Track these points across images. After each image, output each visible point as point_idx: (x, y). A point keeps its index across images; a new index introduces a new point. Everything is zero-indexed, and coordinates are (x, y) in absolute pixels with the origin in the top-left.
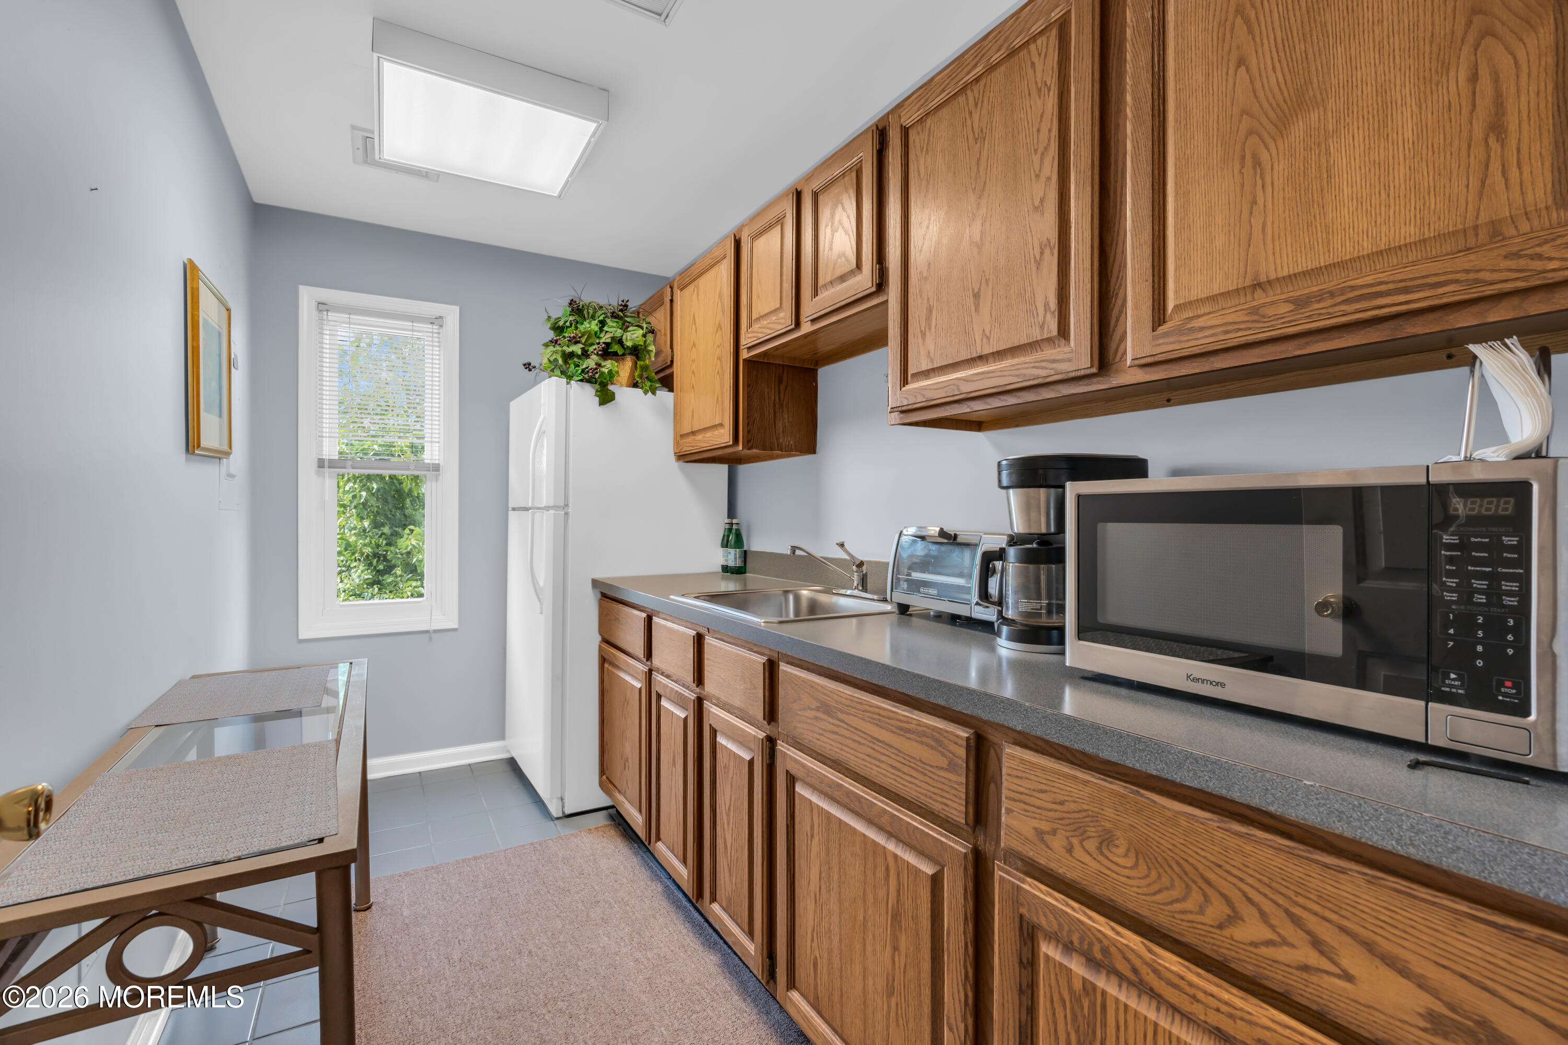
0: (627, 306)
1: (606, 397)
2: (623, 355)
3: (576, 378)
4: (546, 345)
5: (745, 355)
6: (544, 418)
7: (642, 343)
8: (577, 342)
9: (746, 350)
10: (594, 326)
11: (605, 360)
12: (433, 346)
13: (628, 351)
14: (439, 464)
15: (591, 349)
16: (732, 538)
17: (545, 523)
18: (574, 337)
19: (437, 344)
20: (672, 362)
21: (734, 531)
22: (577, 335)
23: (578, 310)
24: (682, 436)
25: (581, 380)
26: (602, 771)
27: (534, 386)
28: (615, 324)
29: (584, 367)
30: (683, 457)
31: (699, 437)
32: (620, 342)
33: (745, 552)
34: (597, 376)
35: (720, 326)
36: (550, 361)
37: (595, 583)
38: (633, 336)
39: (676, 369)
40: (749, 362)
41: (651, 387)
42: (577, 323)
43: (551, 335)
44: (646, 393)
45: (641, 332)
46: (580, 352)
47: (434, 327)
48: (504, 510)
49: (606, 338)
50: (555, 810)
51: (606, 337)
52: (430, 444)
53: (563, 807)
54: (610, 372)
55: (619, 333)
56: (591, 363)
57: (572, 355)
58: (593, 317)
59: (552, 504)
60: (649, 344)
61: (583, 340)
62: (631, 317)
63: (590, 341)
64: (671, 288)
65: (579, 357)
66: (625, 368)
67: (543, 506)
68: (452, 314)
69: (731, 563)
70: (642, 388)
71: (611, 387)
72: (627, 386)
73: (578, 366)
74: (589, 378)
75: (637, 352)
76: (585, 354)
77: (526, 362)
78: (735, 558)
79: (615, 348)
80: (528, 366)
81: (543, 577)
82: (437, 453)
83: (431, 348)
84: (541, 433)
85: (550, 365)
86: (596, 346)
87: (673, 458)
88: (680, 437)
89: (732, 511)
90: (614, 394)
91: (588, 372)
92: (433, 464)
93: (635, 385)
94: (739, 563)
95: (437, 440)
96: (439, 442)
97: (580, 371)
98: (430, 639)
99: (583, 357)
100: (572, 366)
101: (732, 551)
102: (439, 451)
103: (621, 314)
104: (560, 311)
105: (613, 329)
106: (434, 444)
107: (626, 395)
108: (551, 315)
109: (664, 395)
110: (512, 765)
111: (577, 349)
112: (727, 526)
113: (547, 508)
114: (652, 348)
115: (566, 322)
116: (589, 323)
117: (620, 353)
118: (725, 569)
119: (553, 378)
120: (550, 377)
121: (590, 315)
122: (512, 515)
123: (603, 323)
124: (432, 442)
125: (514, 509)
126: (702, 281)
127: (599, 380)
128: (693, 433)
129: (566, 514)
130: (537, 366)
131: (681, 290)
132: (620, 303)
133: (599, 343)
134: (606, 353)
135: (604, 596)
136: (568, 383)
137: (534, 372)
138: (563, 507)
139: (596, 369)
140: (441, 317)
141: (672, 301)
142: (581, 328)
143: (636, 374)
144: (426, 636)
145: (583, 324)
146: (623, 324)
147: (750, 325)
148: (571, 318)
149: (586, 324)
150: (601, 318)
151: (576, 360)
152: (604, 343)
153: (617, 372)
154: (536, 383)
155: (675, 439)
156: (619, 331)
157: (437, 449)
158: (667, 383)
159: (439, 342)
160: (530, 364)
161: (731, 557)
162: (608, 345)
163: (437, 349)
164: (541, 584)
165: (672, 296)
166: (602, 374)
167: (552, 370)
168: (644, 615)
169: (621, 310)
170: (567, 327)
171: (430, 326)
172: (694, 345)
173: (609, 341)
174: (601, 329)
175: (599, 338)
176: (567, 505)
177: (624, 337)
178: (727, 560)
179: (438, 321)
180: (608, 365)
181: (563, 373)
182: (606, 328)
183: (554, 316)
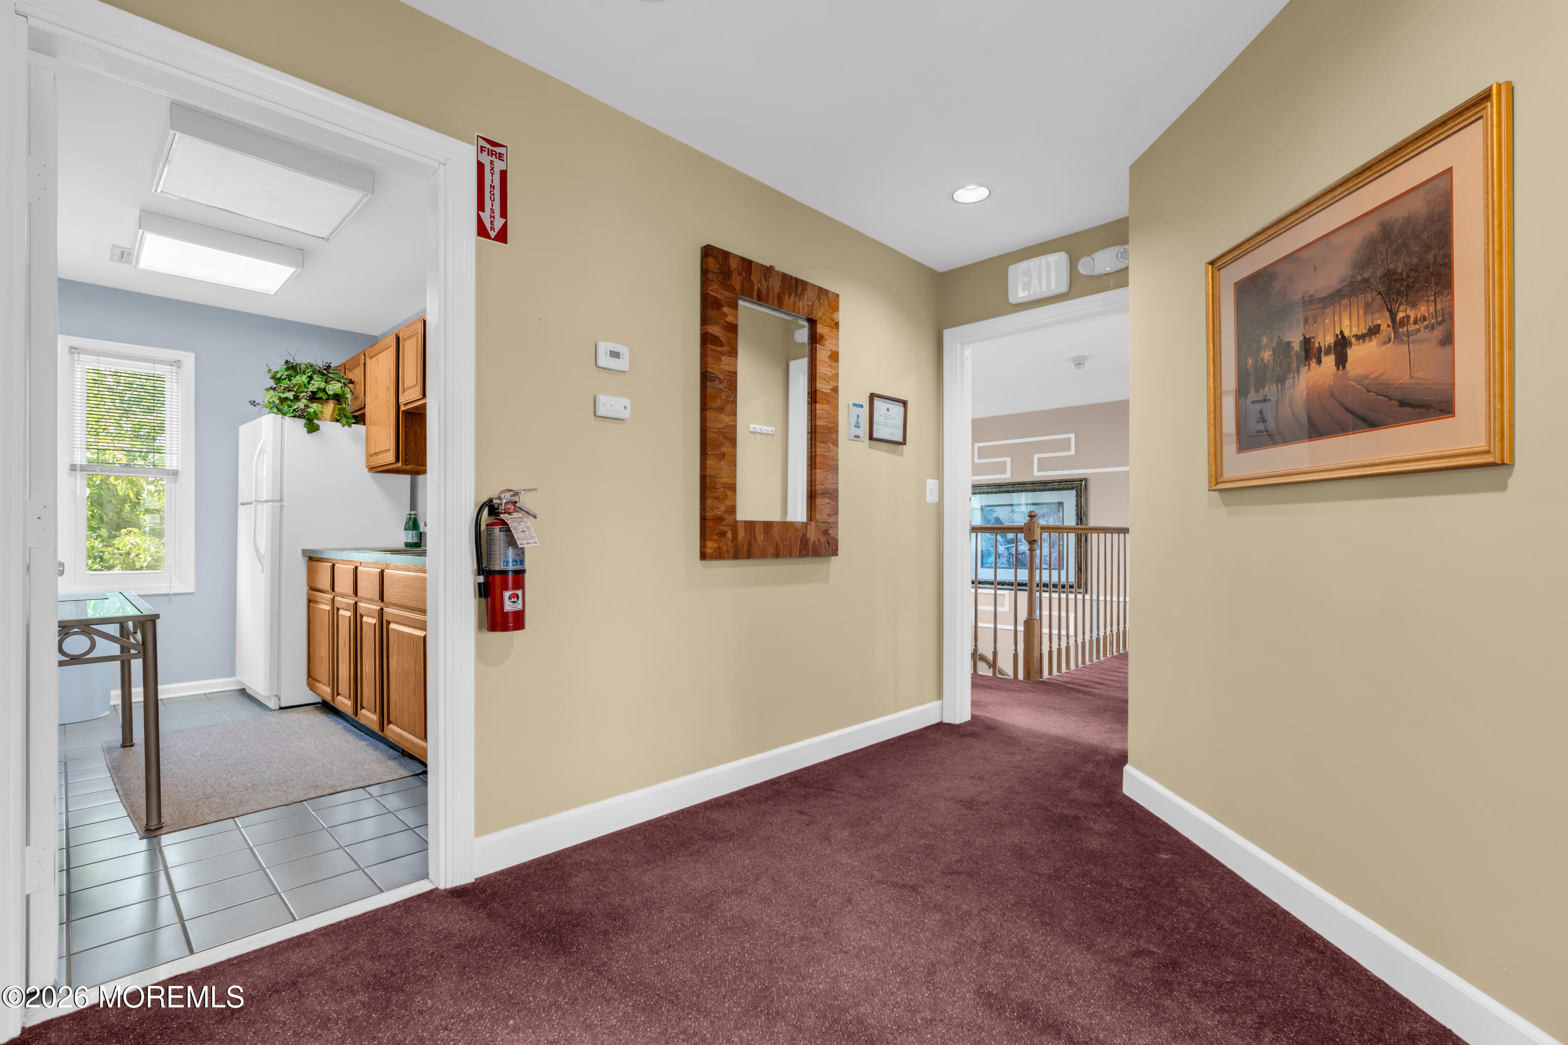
0: (330, 367)
1: (312, 428)
2: (328, 399)
3: (288, 415)
4: (267, 390)
5: (403, 408)
6: (265, 441)
7: (340, 392)
8: (289, 391)
9: (403, 406)
10: (304, 379)
11: (314, 402)
12: (172, 382)
13: (331, 397)
14: (177, 470)
15: (302, 395)
16: (411, 523)
17: (265, 511)
18: (287, 387)
19: (176, 381)
20: (365, 405)
21: (412, 519)
22: (290, 386)
23: (293, 368)
24: (371, 455)
25: (293, 417)
26: (309, 676)
27: (257, 418)
28: (320, 379)
29: (295, 407)
30: (372, 469)
31: (379, 457)
32: (324, 390)
33: (421, 533)
34: (305, 414)
35: (389, 388)
36: (269, 402)
37: (304, 552)
38: (334, 387)
39: (368, 411)
40: (405, 412)
41: (347, 421)
42: (291, 376)
43: (272, 383)
44: (343, 426)
45: (340, 385)
46: (292, 398)
47: (173, 368)
48: (234, 505)
49: (312, 388)
50: (273, 704)
51: (314, 387)
52: (170, 455)
53: (280, 703)
54: (315, 412)
55: (323, 385)
56: (301, 405)
57: (286, 399)
58: (304, 373)
59: (270, 499)
60: (347, 393)
61: (295, 389)
62: (333, 373)
63: (301, 390)
64: (365, 355)
65: (291, 401)
66: (330, 408)
67: (263, 500)
68: (188, 359)
69: (410, 541)
70: (341, 423)
71: (315, 421)
72: (330, 421)
73: (291, 407)
74: (299, 414)
75: (338, 398)
76: (297, 398)
77: (251, 399)
78: (413, 537)
79: (320, 395)
80: (253, 403)
81: (264, 547)
82: (176, 462)
83: (170, 384)
84: (262, 451)
85: (269, 405)
86: (304, 394)
87: (367, 469)
88: (369, 456)
89: (413, 505)
90: (319, 426)
91: (298, 411)
92: (172, 470)
93: (337, 421)
94: (415, 540)
95: (176, 452)
96: (177, 454)
97: (292, 411)
98: (170, 601)
99: (295, 400)
100: (286, 407)
101: (411, 532)
102: (178, 461)
103: (325, 372)
104: (278, 366)
105: (318, 383)
106: (173, 455)
107: (329, 427)
108: (271, 368)
109: (360, 429)
110: (243, 692)
111: (290, 395)
112: (409, 516)
113: (267, 501)
114: (349, 396)
115: (282, 375)
116: (301, 377)
117: (324, 398)
118: (407, 545)
119: (271, 414)
120: (270, 413)
121: (302, 370)
122: (240, 508)
123: (311, 378)
124: (171, 454)
125: (243, 504)
126: (380, 356)
127: (307, 417)
128: (376, 454)
129: (282, 506)
130: (260, 403)
131: (370, 359)
132: (325, 364)
133: (307, 392)
134: (313, 398)
135: (311, 559)
136: (282, 418)
137: (258, 407)
138: (279, 500)
139: (304, 409)
140: (179, 361)
141: (365, 364)
142: (294, 381)
143: (335, 414)
144: (167, 598)
145: (295, 377)
146: (326, 379)
147: (404, 391)
148: (286, 373)
149: (298, 377)
150: (309, 374)
151: (289, 402)
152: (312, 392)
153: (321, 412)
154: (259, 415)
155: (367, 457)
156: (323, 384)
157: (176, 459)
158: (360, 418)
159: (177, 379)
160: (255, 402)
161: (410, 536)
162: (314, 393)
163: (176, 384)
164: (262, 552)
165: (365, 361)
166: (309, 413)
167: (271, 408)
168: (331, 564)
169: (325, 369)
170: (283, 380)
171: (170, 367)
172: (376, 397)
173: (315, 390)
174: (309, 383)
175: (307, 388)
176: (282, 500)
177: (327, 388)
178: (407, 539)
179: (177, 363)
180: (315, 407)
181: (279, 410)
182: (312, 382)
183: (274, 369)
